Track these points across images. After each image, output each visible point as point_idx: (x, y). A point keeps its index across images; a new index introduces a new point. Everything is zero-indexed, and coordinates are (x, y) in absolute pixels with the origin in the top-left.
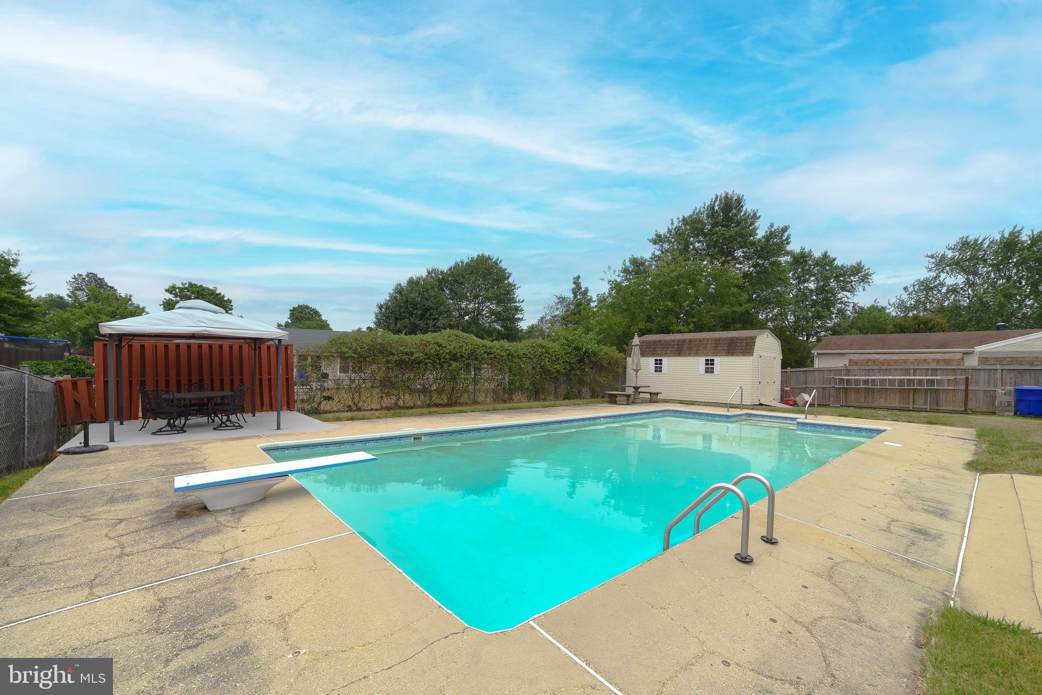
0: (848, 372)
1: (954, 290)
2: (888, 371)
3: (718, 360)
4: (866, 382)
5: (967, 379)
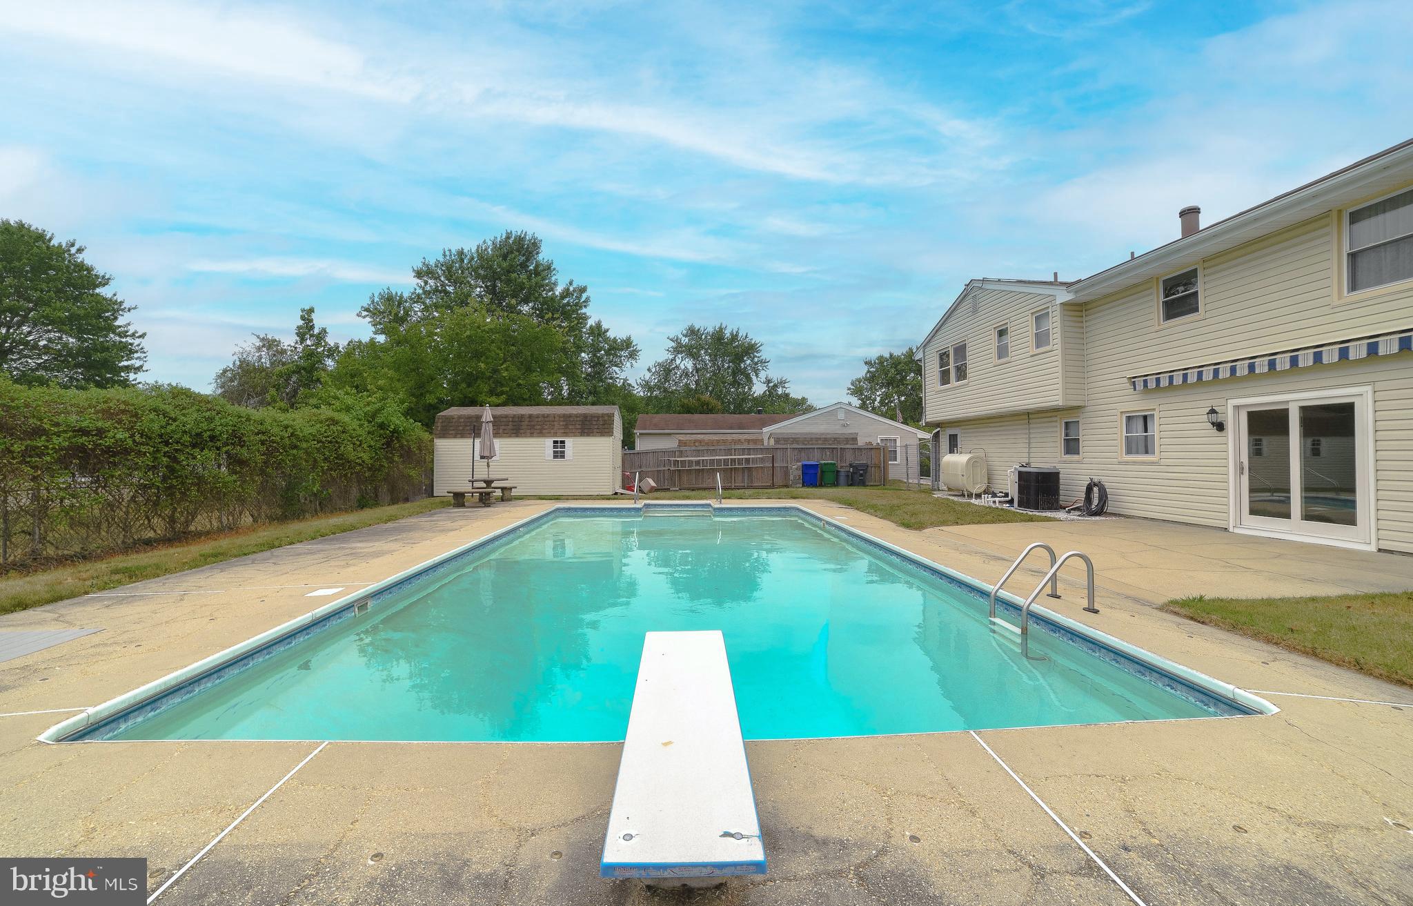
0: (681, 453)
1: (686, 374)
2: (713, 452)
3: (569, 442)
4: (698, 463)
5: (773, 456)
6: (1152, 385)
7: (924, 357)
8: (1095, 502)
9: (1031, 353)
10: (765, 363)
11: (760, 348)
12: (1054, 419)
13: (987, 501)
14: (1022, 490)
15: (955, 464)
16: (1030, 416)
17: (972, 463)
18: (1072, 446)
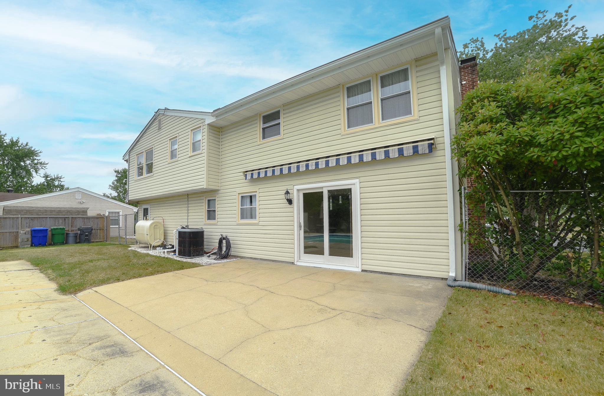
6: (255, 176)
7: (129, 158)
8: (224, 249)
9: (190, 155)
10: (43, 164)
11: (40, 154)
12: (202, 198)
13: (159, 252)
14: (180, 243)
15: (143, 227)
16: (189, 196)
17: (154, 226)
18: (211, 215)
